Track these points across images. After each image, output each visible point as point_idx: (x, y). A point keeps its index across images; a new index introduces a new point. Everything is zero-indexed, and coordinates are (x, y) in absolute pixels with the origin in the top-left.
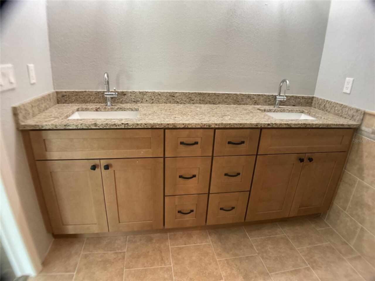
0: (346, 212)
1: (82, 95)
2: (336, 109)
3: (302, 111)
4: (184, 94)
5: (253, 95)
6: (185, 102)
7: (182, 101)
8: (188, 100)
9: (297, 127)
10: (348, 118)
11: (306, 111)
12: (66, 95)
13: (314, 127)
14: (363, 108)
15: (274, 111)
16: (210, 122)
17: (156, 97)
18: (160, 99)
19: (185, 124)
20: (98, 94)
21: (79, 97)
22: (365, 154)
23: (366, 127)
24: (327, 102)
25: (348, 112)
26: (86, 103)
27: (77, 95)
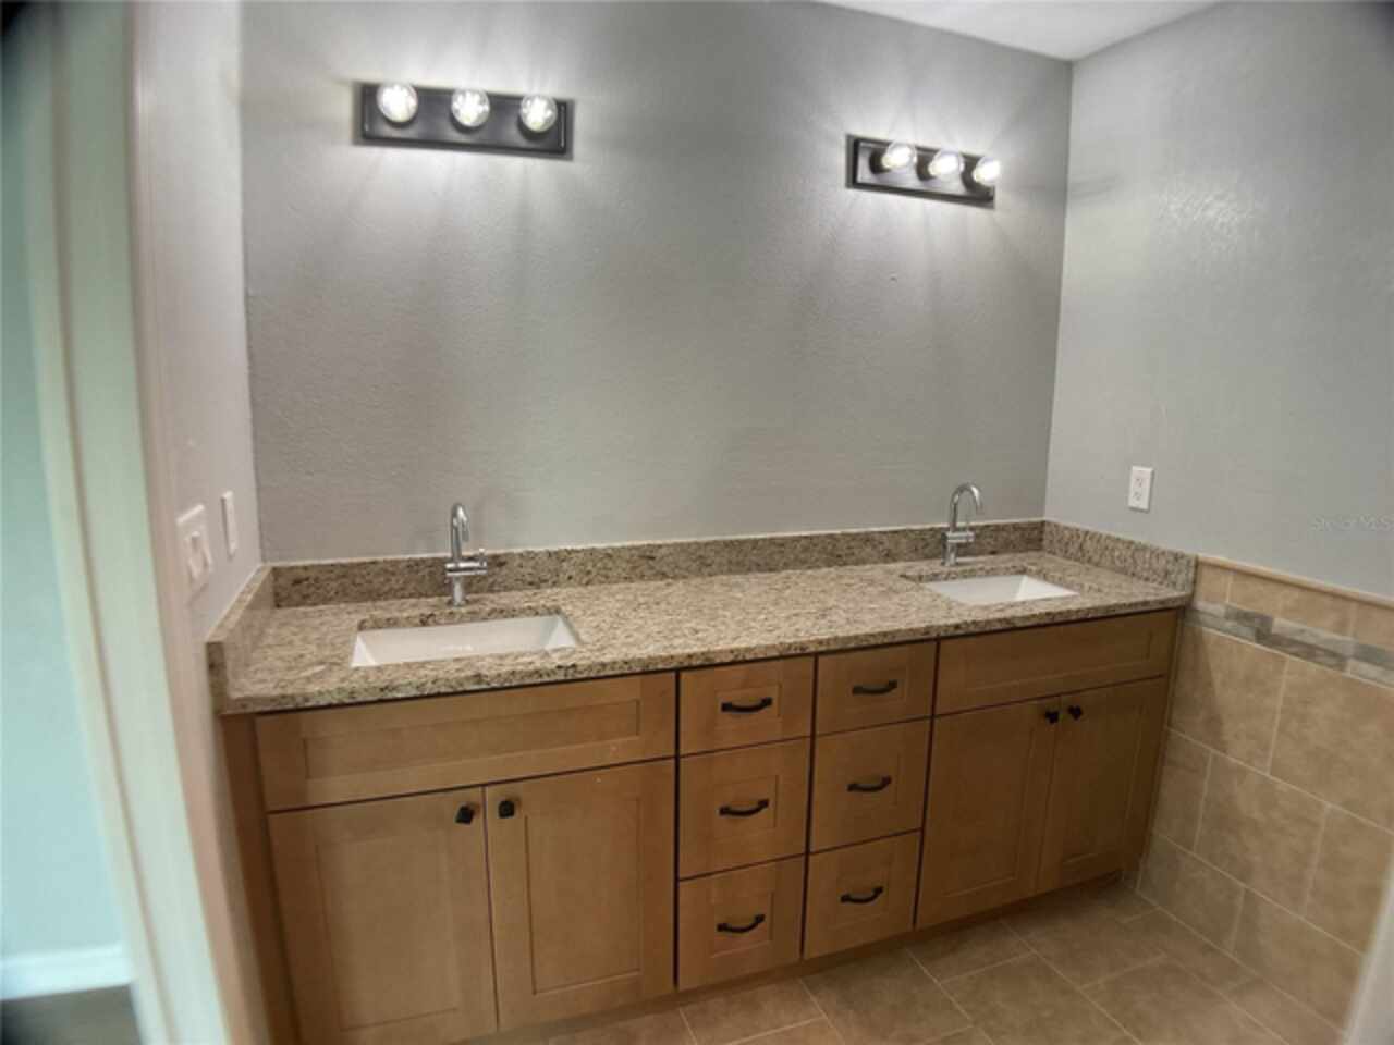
0: (1195, 855)
1: (363, 576)
2: (1117, 554)
3: (1021, 569)
4: (682, 548)
5: (880, 533)
6: (687, 574)
7: (677, 571)
8: (694, 565)
9: (1028, 623)
10: (1154, 580)
11: (1034, 568)
12: (307, 579)
13: (1074, 618)
14: (1191, 549)
15: (944, 576)
16: (803, 637)
17: (599, 565)
18: (610, 569)
19: (738, 650)
20: (415, 568)
21: (354, 584)
22: (1218, 678)
23: (1207, 600)
24: (1088, 537)
25: (1150, 564)
26: (374, 600)
27: (344, 576)
